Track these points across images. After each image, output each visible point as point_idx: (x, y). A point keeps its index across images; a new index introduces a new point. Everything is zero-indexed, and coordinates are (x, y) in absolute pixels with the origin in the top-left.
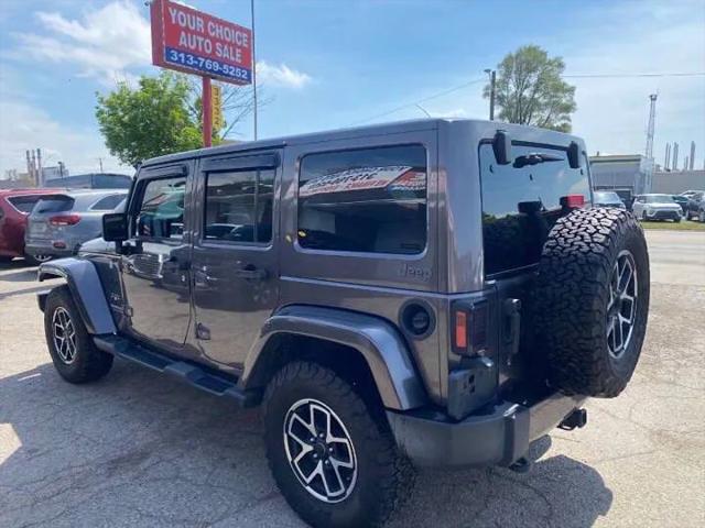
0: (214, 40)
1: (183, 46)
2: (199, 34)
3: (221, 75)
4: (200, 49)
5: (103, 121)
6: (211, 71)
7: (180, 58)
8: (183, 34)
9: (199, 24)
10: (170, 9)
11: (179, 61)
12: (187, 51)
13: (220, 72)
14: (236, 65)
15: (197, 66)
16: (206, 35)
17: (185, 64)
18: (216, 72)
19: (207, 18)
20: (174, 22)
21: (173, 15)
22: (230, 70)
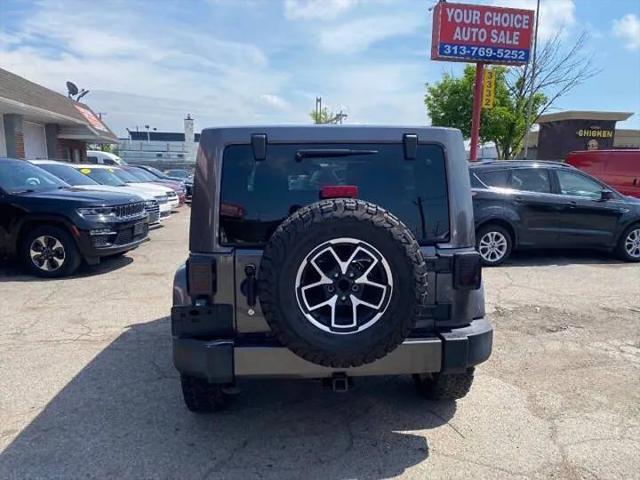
0: (489, 29)
1: (457, 39)
2: (476, 26)
3: (494, 59)
4: (474, 39)
5: (430, 106)
6: (485, 57)
7: (453, 51)
8: (458, 29)
9: (476, 17)
10: (448, 10)
11: (452, 53)
12: (459, 44)
13: (494, 57)
14: (511, 48)
15: (470, 55)
16: (482, 25)
17: (458, 55)
18: (490, 58)
19: (483, 9)
20: (450, 20)
21: (450, 15)
22: (504, 54)
